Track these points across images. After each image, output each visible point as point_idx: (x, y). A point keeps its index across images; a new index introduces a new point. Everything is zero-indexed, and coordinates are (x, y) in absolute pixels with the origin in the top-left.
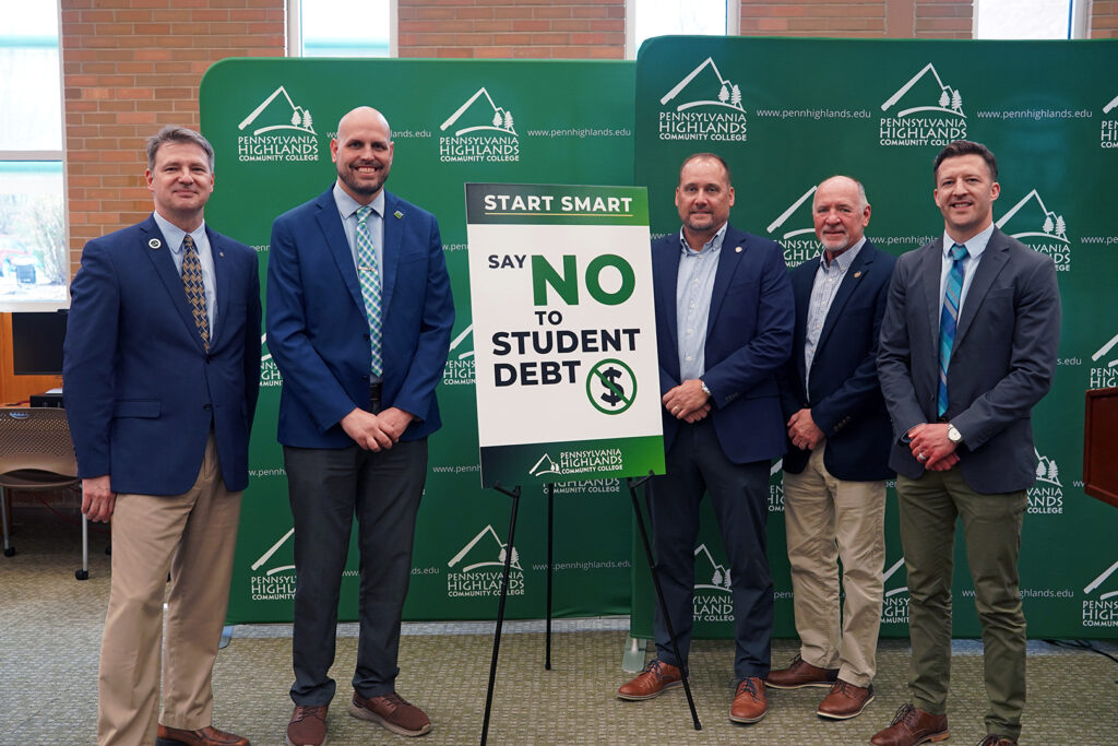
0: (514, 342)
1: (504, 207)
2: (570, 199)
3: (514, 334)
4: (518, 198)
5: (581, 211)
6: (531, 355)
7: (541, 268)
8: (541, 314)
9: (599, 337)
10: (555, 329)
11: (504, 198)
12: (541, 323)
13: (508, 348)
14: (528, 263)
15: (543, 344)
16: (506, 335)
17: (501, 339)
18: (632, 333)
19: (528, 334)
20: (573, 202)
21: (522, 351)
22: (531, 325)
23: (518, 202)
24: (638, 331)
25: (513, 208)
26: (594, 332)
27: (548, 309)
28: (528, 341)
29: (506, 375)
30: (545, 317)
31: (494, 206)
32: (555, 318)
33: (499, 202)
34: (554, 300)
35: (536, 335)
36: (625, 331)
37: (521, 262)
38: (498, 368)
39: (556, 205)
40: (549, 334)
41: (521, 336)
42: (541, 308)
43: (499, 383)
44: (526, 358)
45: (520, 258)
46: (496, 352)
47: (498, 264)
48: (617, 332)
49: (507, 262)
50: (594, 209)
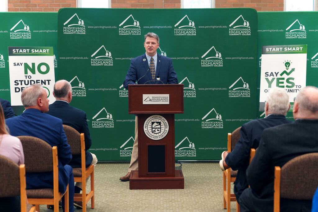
0: (19, 83)
1: (17, 52)
2: (33, 50)
3: (20, 81)
4: (21, 50)
5: (36, 53)
6: (24, 85)
7: (26, 66)
8: (26, 76)
9: (40, 82)
10: (29, 80)
11: (17, 50)
12: (26, 78)
13: (18, 84)
14: (23, 65)
15: (27, 83)
16: (18, 81)
17: (17, 82)
18: (49, 81)
19: (23, 81)
20: (34, 51)
21: (21, 84)
22: (24, 78)
23: (21, 51)
24: (50, 80)
25: (20, 52)
26: (39, 80)
27: (28, 75)
28: (23, 82)
29: (17, 90)
30: (27, 77)
31: (15, 52)
32: (30, 77)
33: (16, 51)
34: (29, 73)
35: (25, 81)
36: (47, 80)
37: (21, 64)
38: (16, 88)
39: (30, 51)
40: (28, 81)
41: (21, 81)
42: (26, 75)
43: (16, 91)
44: (22, 86)
45: (21, 63)
46: (15, 85)
47: (16, 65)
48: (45, 80)
49: (18, 64)
50: (40, 52)
